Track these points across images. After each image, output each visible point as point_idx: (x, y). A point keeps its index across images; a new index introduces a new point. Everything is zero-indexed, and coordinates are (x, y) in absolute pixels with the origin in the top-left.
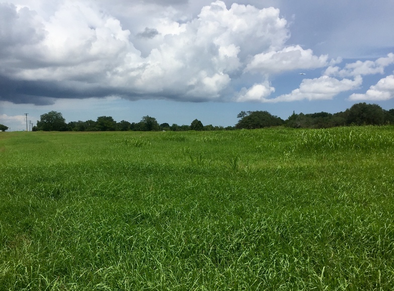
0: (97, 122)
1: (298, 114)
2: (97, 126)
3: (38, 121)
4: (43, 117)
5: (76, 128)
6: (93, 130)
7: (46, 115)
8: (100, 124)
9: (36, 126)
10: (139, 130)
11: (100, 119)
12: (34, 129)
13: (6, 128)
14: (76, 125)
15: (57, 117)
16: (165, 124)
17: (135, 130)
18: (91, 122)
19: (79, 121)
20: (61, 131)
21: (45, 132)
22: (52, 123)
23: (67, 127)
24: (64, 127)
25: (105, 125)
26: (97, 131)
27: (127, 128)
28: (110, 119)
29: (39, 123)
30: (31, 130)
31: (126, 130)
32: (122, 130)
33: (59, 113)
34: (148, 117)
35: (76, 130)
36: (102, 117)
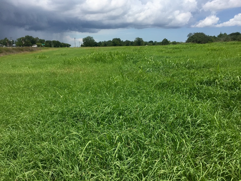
1: (223, 34)
5: (102, 45)
7: (85, 38)
8: (113, 43)
9: (82, 44)
12: (82, 46)
13: (70, 45)
14: (103, 43)
15: (90, 39)
16: (151, 41)
18: (110, 41)
19: (105, 41)
22: (89, 43)
23: (98, 44)
24: (94, 44)
25: (116, 43)
30: (80, 46)
31: (128, 45)
32: (126, 45)
33: (92, 37)
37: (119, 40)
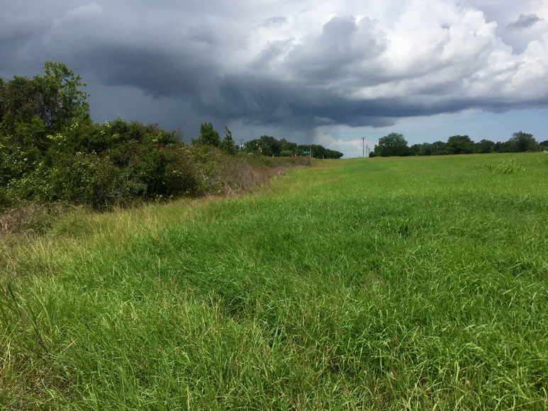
0: (448, 144)
2: (448, 148)
3: (376, 146)
4: (382, 141)
5: (420, 152)
6: (442, 154)
7: (385, 138)
8: (452, 146)
9: (374, 151)
10: (507, 152)
11: (451, 139)
12: (371, 155)
13: (342, 155)
14: (421, 148)
15: (397, 140)
17: (501, 152)
18: (439, 143)
19: (425, 144)
20: (401, 156)
21: (384, 158)
22: (392, 148)
23: (409, 151)
24: (405, 151)
25: (459, 146)
26: (447, 154)
27: (489, 149)
28: (466, 138)
29: (376, 148)
30: (368, 156)
31: (488, 152)
32: (482, 152)
33: (401, 135)
34: (521, 133)
35: (421, 155)
36: (455, 137)
37: (465, 139)
